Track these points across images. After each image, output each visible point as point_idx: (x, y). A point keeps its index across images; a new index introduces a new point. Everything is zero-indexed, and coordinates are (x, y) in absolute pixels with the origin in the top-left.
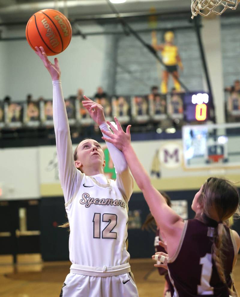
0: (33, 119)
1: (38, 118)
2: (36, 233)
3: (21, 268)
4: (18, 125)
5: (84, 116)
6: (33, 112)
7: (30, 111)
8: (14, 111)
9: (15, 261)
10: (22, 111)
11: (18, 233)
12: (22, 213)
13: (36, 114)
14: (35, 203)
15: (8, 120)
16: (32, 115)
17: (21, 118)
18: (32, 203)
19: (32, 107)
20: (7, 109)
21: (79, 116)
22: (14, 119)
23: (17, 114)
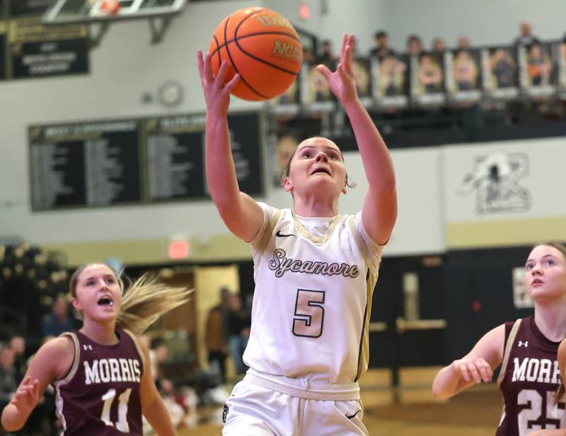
0: (431, 88)
1: (441, 88)
2: (438, 324)
3: (408, 397)
4: (400, 101)
5: (537, 81)
6: (430, 74)
7: (423, 73)
8: (391, 74)
9: (395, 381)
10: (407, 74)
11: (401, 324)
12: (411, 283)
13: (436, 79)
14: (436, 262)
15: (378, 93)
16: (427, 80)
17: (406, 89)
18: (429, 262)
19: (428, 65)
20: (376, 70)
21: (525, 81)
22: (391, 91)
23: (398, 80)
